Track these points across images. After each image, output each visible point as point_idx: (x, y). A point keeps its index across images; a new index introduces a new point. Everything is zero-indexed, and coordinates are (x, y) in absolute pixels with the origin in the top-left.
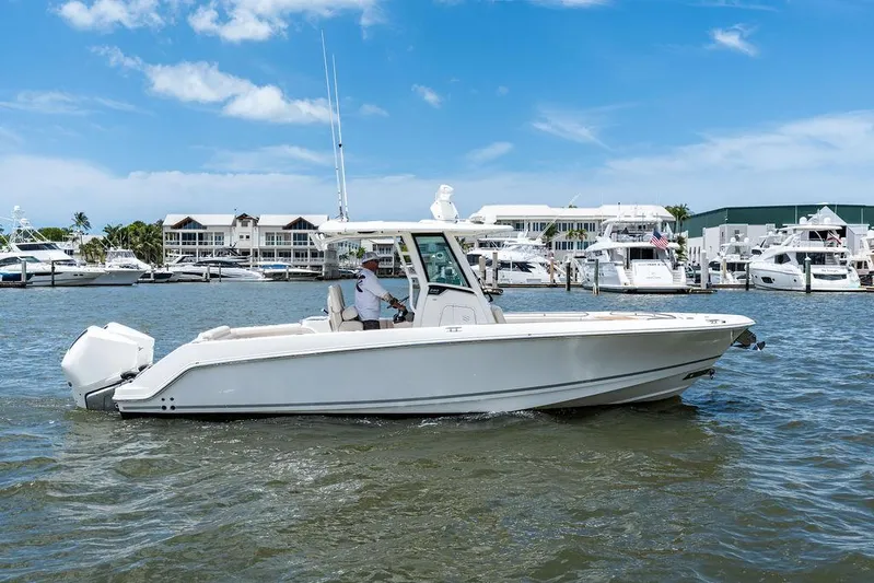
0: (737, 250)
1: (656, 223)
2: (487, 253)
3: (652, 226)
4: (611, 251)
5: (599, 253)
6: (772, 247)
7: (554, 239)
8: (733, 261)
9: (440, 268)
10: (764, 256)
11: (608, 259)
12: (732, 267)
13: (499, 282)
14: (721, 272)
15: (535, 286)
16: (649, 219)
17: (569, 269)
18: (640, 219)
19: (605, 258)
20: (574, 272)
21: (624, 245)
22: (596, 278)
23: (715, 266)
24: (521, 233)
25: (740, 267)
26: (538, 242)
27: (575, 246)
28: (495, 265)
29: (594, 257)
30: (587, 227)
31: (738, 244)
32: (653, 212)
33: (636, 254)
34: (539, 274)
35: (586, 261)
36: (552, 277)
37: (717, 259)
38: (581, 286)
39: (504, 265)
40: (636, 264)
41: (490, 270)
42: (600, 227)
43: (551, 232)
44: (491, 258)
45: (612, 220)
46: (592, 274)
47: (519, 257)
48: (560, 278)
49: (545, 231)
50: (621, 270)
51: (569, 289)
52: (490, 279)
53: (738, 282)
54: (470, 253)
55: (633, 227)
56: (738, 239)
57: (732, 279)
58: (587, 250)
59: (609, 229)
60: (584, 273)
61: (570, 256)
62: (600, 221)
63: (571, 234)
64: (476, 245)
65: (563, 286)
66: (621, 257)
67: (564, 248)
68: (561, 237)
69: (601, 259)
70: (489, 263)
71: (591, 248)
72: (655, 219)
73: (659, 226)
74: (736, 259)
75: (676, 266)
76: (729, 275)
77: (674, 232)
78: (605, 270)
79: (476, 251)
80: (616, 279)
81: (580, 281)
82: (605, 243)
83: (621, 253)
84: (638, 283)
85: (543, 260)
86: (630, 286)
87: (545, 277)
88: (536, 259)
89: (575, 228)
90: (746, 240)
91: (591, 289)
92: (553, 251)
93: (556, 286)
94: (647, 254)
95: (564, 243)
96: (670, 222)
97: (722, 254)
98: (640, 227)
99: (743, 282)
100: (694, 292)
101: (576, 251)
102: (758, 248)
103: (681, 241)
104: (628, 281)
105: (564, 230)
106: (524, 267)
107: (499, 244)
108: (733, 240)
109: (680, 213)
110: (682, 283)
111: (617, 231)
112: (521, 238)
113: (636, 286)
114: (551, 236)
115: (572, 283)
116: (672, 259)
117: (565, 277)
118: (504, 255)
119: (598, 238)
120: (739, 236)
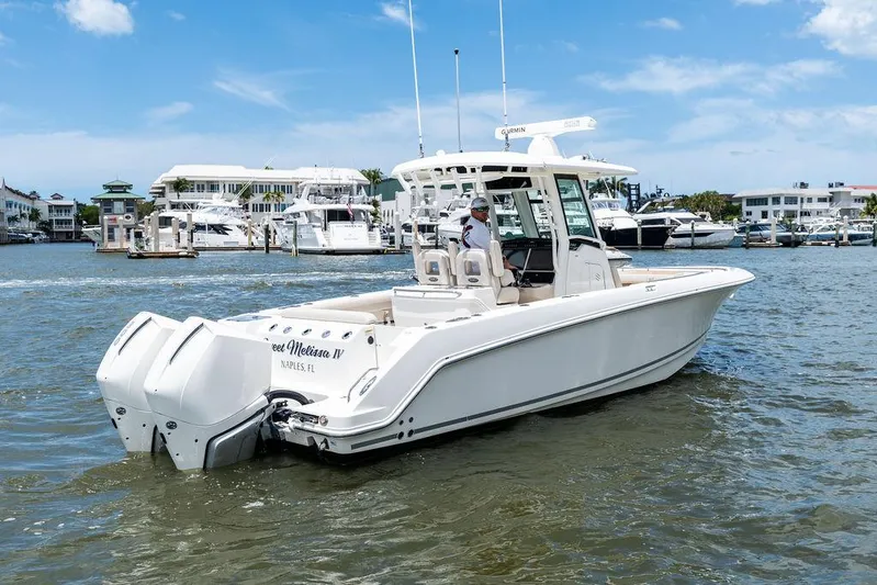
0: (427, 213)
1: (352, 186)
2: (181, 215)
3: (348, 189)
4: (308, 213)
5: (296, 215)
6: (458, 210)
7: (251, 201)
8: (423, 223)
9: (128, 230)
10: (451, 218)
11: (306, 221)
12: (422, 229)
13: (195, 245)
14: (413, 234)
15: (233, 249)
16: (345, 181)
17: (267, 231)
18: (337, 182)
19: (303, 220)
20: (272, 234)
21: (322, 207)
22: (295, 240)
23: (407, 228)
24: (215, 195)
25: (430, 228)
26: (235, 203)
27: (273, 208)
28: (190, 227)
29: (292, 219)
30: (285, 188)
31: (428, 207)
32: (349, 175)
33: (333, 216)
34: (237, 237)
35: (284, 223)
36: (250, 239)
37: (409, 221)
38: (280, 249)
39: (200, 227)
40: (333, 225)
41: (184, 234)
42: (297, 189)
43: (247, 194)
44: (185, 219)
45: (308, 182)
46: (290, 236)
47: (215, 219)
48: (259, 240)
49: (240, 193)
50: (318, 232)
51: (267, 252)
52: (184, 242)
53: (428, 243)
54: (162, 215)
55: (330, 190)
56: (427, 202)
57: (423, 240)
58: (285, 212)
59: (306, 192)
60: (283, 235)
61: (267, 218)
62: (297, 183)
63: (268, 196)
64: (168, 206)
65: (262, 249)
66: (318, 219)
67: (262, 210)
68: (257, 198)
69: (299, 221)
70: (183, 225)
71: (289, 210)
72: (351, 182)
73: (355, 188)
74: (426, 221)
75: (371, 228)
76: (420, 237)
77: (369, 195)
78: (302, 232)
79: (168, 213)
80: (315, 241)
81: (278, 244)
82: (302, 204)
83: (320, 215)
84: (335, 246)
85: (240, 222)
86: (328, 248)
87: (243, 240)
88: (232, 221)
89: (272, 190)
90: (435, 203)
91: (290, 251)
92: (250, 213)
93: (254, 249)
94: (343, 216)
95: (261, 205)
96: (365, 186)
97: (414, 216)
98: (336, 190)
99: (433, 243)
100: (388, 252)
101: (273, 213)
102: (445, 211)
103: (375, 204)
104: (326, 243)
105: (261, 191)
106: (220, 229)
107: (192, 205)
108: (423, 202)
109: (373, 176)
110: (378, 244)
111: (315, 193)
112: (217, 199)
113: (335, 248)
114: (248, 197)
115: (270, 245)
116: (368, 221)
117: (263, 240)
118: (199, 217)
119: (295, 200)
120: (429, 199)
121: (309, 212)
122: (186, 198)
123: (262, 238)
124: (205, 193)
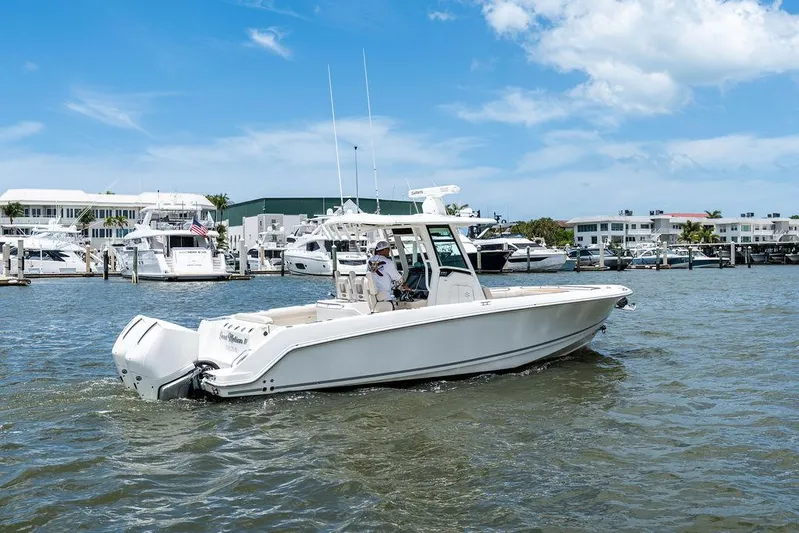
0: (274, 238)
1: (196, 212)
2: (13, 241)
3: (192, 215)
4: (150, 240)
5: (138, 241)
6: (305, 236)
7: (92, 226)
8: (270, 248)
10: (297, 244)
11: (148, 247)
12: (269, 254)
13: (26, 272)
14: (259, 259)
15: (69, 276)
16: (189, 207)
17: (106, 258)
18: (180, 207)
19: (144, 246)
20: (112, 260)
21: (163, 233)
22: (135, 267)
23: (254, 253)
24: (52, 220)
25: (276, 254)
26: (73, 229)
27: (114, 234)
28: (20, 254)
29: (133, 245)
30: (126, 214)
31: (275, 232)
32: (193, 201)
33: (175, 242)
34: (75, 264)
35: (124, 249)
36: (88, 265)
37: (256, 247)
38: (120, 275)
39: (33, 254)
40: (177, 252)
41: (14, 260)
42: (139, 214)
43: (87, 218)
44: (16, 246)
45: (148, 207)
46: (131, 262)
47: (50, 245)
48: (97, 266)
49: (79, 218)
50: (161, 258)
51: (106, 278)
52: (15, 269)
53: (275, 269)
55: (174, 215)
56: (274, 228)
57: (269, 265)
58: (126, 237)
59: (148, 216)
60: (123, 261)
61: (107, 244)
62: (139, 208)
63: (109, 221)
65: (101, 275)
66: (161, 245)
67: (102, 236)
68: (98, 224)
69: (140, 247)
70: (14, 252)
71: (130, 236)
72: (195, 208)
73: (199, 214)
74: (273, 246)
75: (215, 254)
76: (266, 262)
77: (215, 220)
78: (144, 258)
80: (156, 267)
81: (118, 270)
82: (144, 230)
83: (162, 241)
85: (78, 248)
86: (170, 274)
87: (80, 266)
88: (70, 247)
89: (114, 215)
90: (282, 229)
91: (130, 277)
92: (90, 239)
93: (92, 275)
94: (188, 242)
95: (102, 231)
96: (211, 211)
97: (260, 242)
98: (181, 215)
99: (279, 268)
100: (233, 278)
101: (114, 239)
102: (292, 236)
103: (221, 229)
104: (169, 269)
105: (102, 217)
106: (56, 255)
107: (27, 231)
108: (270, 228)
109: (220, 202)
110: (222, 269)
111: (158, 218)
112: (53, 224)
113: (177, 274)
114: (87, 222)
115: (110, 272)
116: (212, 247)
117: (103, 266)
118: (30, 243)
119: (137, 225)
120: (276, 225)
121: (151, 238)
122: (20, 222)
123: (101, 265)
124: (41, 218)
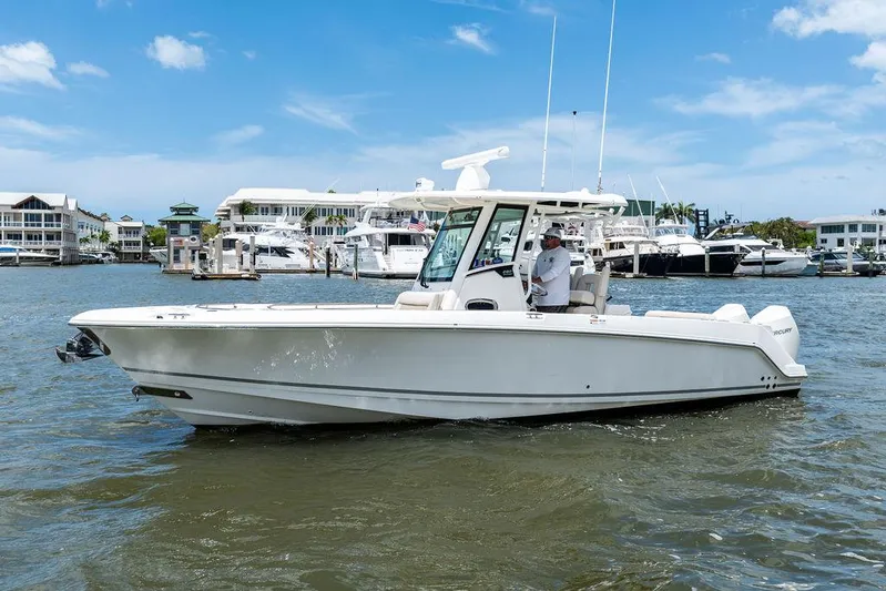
1: (413, 211)
2: (244, 238)
3: (410, 213)
4: (369, 237)
5: (358, 238)
7: (314, 224)
9: (193, 252)
11: (367, 245)
13: (257, 267)
15: (295, 272)
17: (328, 254)
19: (364, 244)
20: (334, 257)
21: (383, 230)
22: (356, 264)
24: (278, 218)
26: (297, 227)
27: (335, 232)
28: (252, 250)
29: (352, 242)
30: (346, 213)
33: (394, 239)
34: (299, 260)
35: (345, 246)
38: (340, 272)
39: (263, 250)
40: (394, 249)
41: (247, 256)
42: (359, 213)
43: (310, 216)
44: (248, 242)
45: (371, 205)
46: (352, 259)
47: (278, 242)
48: (320, 263)
49: (304, 216)
50: (379, 255)
51: (328, 275)
52: (247, 264)
54: (227, 237)
55: (392, 213)
58: (347, 235)
59: (368, 215)
60: (344, 258)
61: (329, 241)
62: (359, 207)
63: (330, 219)
64: (233, 229)
65: (323, 272)
66: (379, 243)
67: (324, 234)
68: (320, 222)
69: (360, 245)
70: (246, 248)
71: (350, 234)
73: (416, 213)
78: (363, 255)
79: (232, 235)
80: (375, 264)
81: (339, 267)
82: (363, 228)
83: (381, 239)
84: (395, 270)
85: (302, 245)
86: (388, 271)
87: (304, 262)
88: (294, 244)
89: (335, 213)
91: (351, 275)
92: (312, 236)
93: (315, 272)
94: (405, 240)
95: (324, 229)
98: (398, 214)
101: (335, 237)
103: (436, 228)
104: (386, 267)
105: (324, 215)
106: (282, 252)
107: (256, 228)
111: (376, 217)
112: (280, 222)
113: (395, 272)
114: (310, 221)
115: (332, 269)
116: (427, 245)
118: (262, 239)
119: (357, 223)
121: (371, 235)
122: (250, 220)
123: (324, 262)
124: (269, 216)
